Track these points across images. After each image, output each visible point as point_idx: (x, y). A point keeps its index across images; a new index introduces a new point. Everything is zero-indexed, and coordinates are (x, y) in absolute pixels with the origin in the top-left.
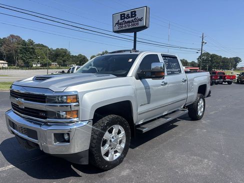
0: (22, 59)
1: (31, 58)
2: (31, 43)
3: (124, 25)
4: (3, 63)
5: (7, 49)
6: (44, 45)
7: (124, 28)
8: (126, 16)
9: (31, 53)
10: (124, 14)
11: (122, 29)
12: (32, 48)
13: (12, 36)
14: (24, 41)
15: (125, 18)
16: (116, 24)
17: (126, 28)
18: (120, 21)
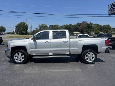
0: (87, 31)
1: (90, 31)
2: (91, 24)
3: (113, 11)
4: (79, 33)
5: (81, 28)
6: (98, 24)
7: (113, 12)
8: (114, 5)
9: (90, 28)
10: (113, 4)
11: (112, 13)
12: (91, 26)
13: (84, 22)
14: (88, 23)
15: (114, 6)
16: (109, 11)
17: (114, 12)
18: (111, 9)
